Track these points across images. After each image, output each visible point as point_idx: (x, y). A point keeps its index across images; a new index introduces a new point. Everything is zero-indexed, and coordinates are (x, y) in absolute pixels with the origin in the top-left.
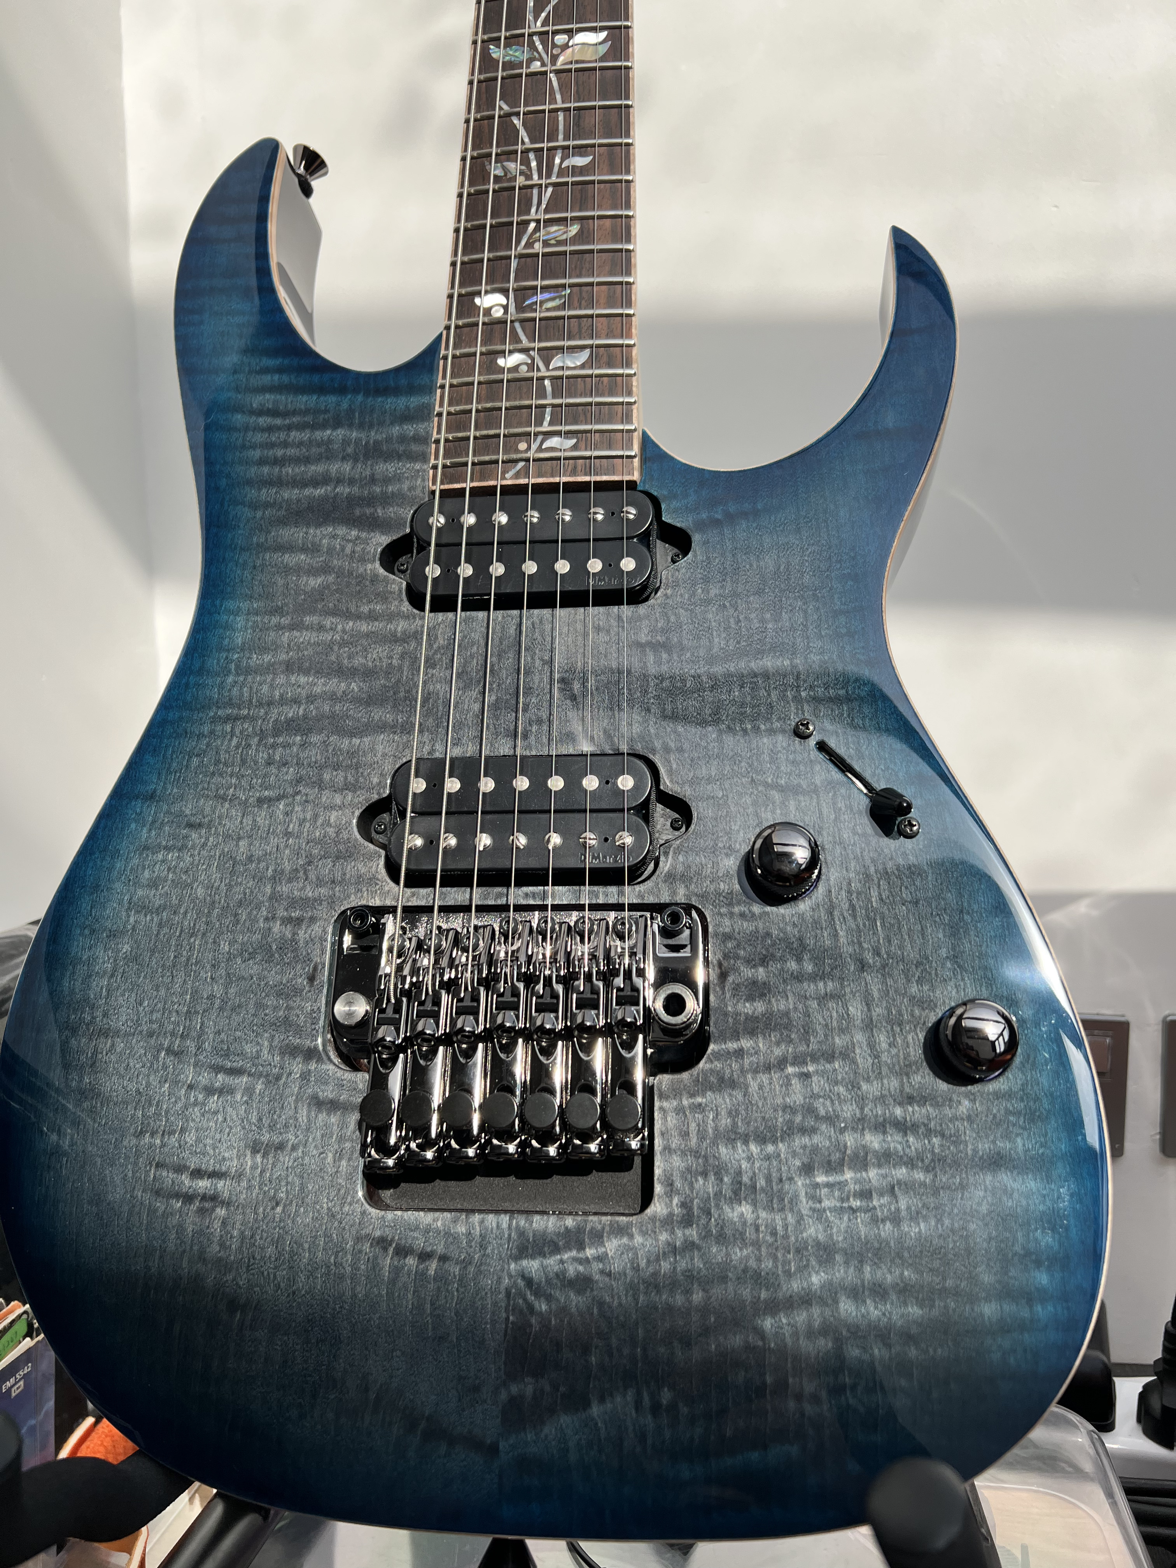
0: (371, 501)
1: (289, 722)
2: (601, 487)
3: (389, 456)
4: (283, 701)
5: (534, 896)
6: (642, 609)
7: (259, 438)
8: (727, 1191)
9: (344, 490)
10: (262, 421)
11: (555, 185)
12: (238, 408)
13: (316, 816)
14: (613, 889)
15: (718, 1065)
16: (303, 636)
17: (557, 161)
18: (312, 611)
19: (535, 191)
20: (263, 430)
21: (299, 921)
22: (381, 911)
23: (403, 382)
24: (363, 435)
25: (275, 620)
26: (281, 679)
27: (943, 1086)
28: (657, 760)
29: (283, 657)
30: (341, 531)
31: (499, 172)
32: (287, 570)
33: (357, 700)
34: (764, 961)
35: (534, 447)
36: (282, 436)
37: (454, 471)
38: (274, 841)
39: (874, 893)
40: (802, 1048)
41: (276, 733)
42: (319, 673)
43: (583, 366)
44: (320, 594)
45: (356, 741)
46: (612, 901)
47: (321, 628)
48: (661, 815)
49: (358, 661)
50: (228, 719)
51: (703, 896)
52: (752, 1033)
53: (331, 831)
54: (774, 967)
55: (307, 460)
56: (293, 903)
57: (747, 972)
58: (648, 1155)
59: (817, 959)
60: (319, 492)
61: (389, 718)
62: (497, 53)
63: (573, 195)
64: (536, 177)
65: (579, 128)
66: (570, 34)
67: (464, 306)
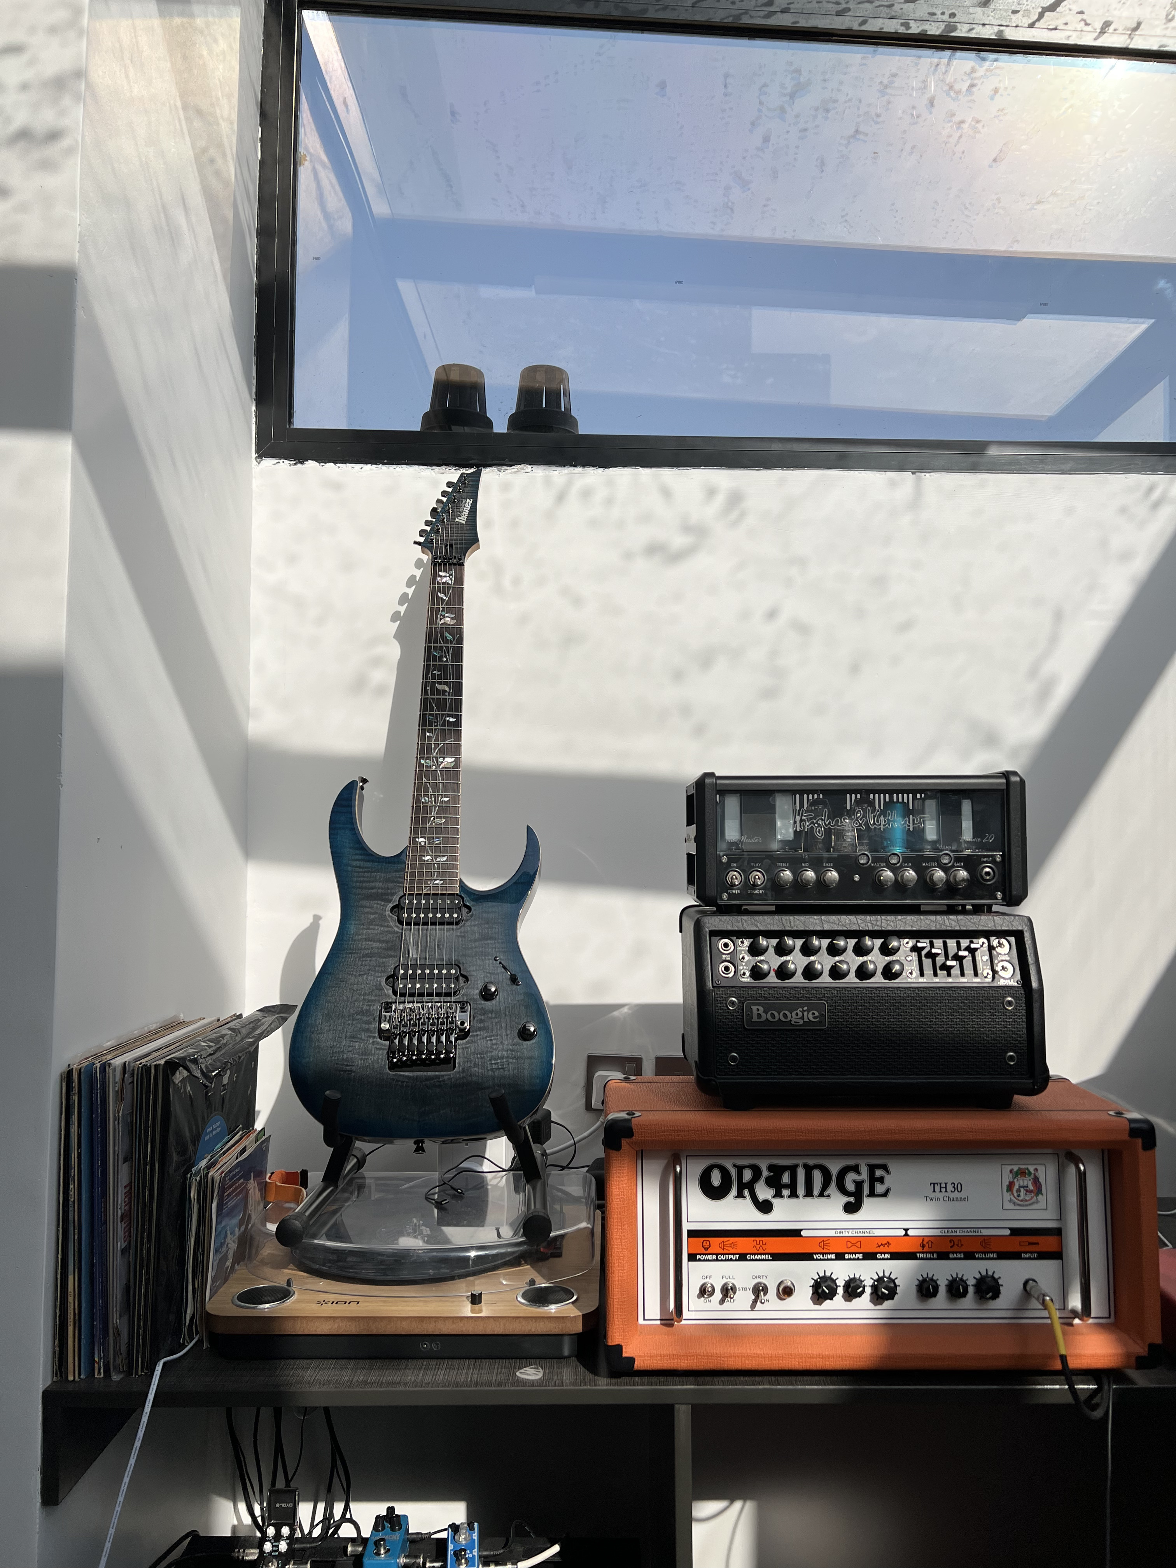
0: (387, 894)
1: (366, 954)
2: (449, 894)
3: (392, 882)
4: (365, 949)
5: (429, 999)
6: (458, 926)
7: (356, 874)
8: (472, 1065)
9: (380, 891)
10: (357, 869)
11: (439, 806)
12: (349, 865)
13: (374, 979)
14: (449, 998)
15: (472, 1038)
16: (370, 931)
17: (440, 798)
18: (372, 925)
19: (433, 807)
20: (357, 872)
21: (371, 1005)
22: (391, 1003)
23: (396, 860)
24: (385, 875)
25: (362, 927)
26: (364, 943)
27: (521, 1042)
28: (461, 966)
29: (364, 937)
30: (379, 902)
31: (423, 800)
32: (365, 913)
33: (384, 949)
34: (484, 1014)
35: (432, 883)
36: (362, 874)
37: (412, 888)
38: (363, 985)
39: (510, 998)
40: (491, 1034)
41: (363, 957)
42: (374, 941)
43: (445, 861)
44: (373, 920)
45: (384, 960)
46: (449, 1000)
47: (374, 929)
48: (461, 979)
49: (385, 938)
50: (350, 953)
51: (471, 999)
52: (480, 1031)
53: (378, 983)
54: (486, 1016)
55: (370, 882)
56: (369, 1001)
57: (480, 1017)
58: (454, 1058)
59: (496, 1014)
60: (373, 891)
61: (393, 954)
62: (422, 762)
63: (443, 810)
64: (434, 803)
65: (446, 788)
66: (444, 758)
67: (413, 840)
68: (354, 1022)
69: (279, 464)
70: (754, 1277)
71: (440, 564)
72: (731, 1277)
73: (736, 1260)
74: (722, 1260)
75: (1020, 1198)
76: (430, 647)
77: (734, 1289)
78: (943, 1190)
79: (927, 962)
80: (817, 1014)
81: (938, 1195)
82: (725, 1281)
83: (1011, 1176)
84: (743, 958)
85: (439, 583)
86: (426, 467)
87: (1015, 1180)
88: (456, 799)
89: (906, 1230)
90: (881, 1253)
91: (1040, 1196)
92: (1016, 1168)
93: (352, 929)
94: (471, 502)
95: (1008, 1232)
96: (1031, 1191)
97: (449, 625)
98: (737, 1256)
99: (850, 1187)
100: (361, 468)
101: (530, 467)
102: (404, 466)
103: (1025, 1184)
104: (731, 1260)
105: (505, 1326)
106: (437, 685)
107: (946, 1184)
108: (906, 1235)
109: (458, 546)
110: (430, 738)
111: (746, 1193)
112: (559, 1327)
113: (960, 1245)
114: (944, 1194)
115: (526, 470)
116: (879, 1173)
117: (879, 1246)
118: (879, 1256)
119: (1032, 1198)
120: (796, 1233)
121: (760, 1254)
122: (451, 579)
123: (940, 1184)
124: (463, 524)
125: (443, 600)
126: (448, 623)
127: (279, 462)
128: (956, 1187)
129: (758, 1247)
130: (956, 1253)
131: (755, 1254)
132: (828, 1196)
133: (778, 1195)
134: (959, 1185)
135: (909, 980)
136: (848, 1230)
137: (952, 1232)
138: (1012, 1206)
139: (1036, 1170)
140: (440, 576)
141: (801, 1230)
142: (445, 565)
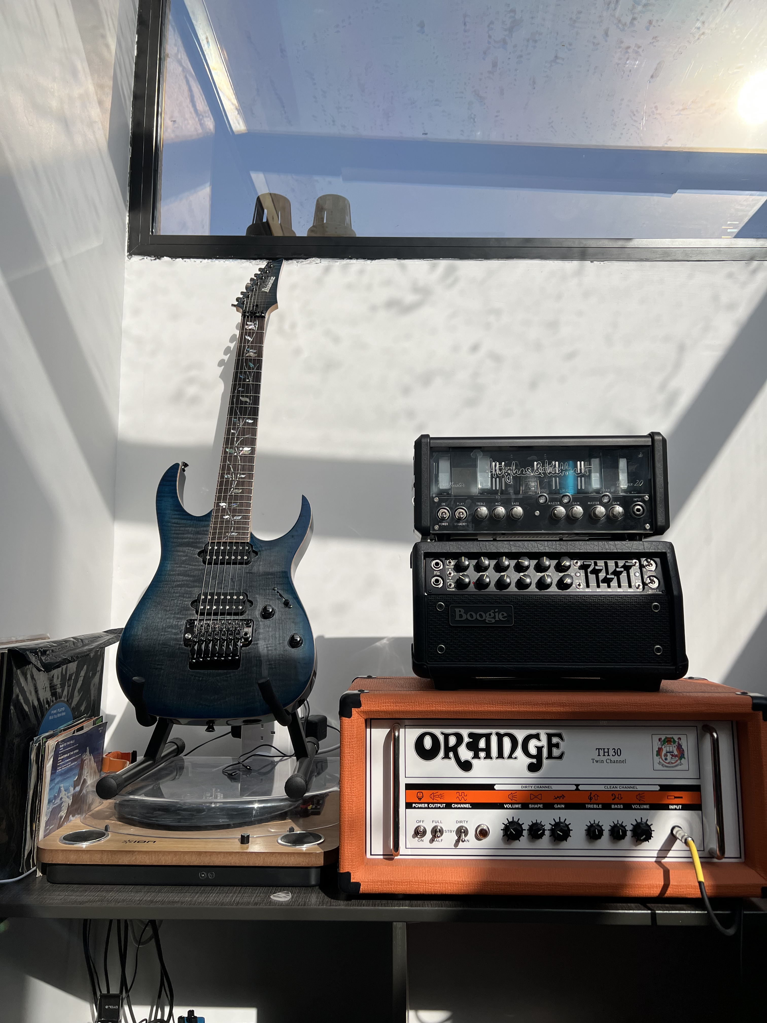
0: (196, 543)
1: (178, 585)
2: (241, 543)
3: (200, 534)
4: (177, 581)
5: (223, 617)
6: (248, 566)
7: (174, 529)
8: (252, 666)
9: (191, 540)
10: (174, 525)
11: (237, 481)
12: (169, 522)
13: (182, 603)
14: (237, 616)
15: (253, 646)
16: (181, 569)
17: (238, 476)
18: (184, 564)
19: (233, 482)
20: (175, 527)
22: (194, 620)
23: (204, 519)
24: (195, 529)
25: (176, 565)
26: (177, 577)
27: (290, 648)
28: (248, 594)
29: (177, 572)
30: (190, 548)
31: (226, 477)
32: (179, 556)
33: (191, 581)
34: (263, 629)
35: (229, 534)
36: (179, 528)
37: (213, 538)
38: (174, 607)
39: (283, 617)
40: (267, 642)
41: (175, 587)
42: (184, 576)
43: (240, 519)
44: (185, 560)
45: (191, 589)
46: (237, 618)
47: (185, 567)
48: (248, 604)
49: (192, 574)
50: (166, 584)
51: (253, 618)
52: (259, 640)
53: (185, 605)
55: (184, 534)
56: (178, 618)
57: (259, 630)
58: (239, 659)
59: (272, 628)
60: (186, 540)
61: (198, 585)
62: (227, 450)
63: (241, 483)
64: (234, 479)
65: (243, 469)
66: (243, 448)
67: (218, 505)
68: (166, 633)
69: (143, 260)
70: (457, 822)
71: (248, 317)
72: (439, 822)
73: (443, 808)
74: (432, 808)
75: (667, 761)
76: (237, 373)
77: (441, 831)
78: (606, 754)
79: (592, 577)
80: (505, 615)
81: (602, 758)
82: (434, 824)
83: (660, 743)
84: (450, 574)
85: (246, 329)
86: (246, 260)
87: (663, 747)
88: (251, 476)
89: (577, 785)
90: (558, 804)
91: (683, 759)
92: (663, 738)
93: (169, 567)
94: (274, 279)
95: (658, 788)
96: (676, 756)
97: (252, 357)
98: (444, 805)
99: (533, 751)
100: (201, 262)
101: (319, 259)
102: (231, 260)
103: (671, 750)
104: (439, 808)
105: (264, 859)
106: (241, 398)
107: (608, 749)
108: (577, 789)
109: (262, 306)
110: (233, 434)
111: (451, 754)
112: (306, 862)
113: (620, 798)
114: (607, 757)
115: (316, 262)
116: (555, 740)
117: (556, 798)
118: (556, 806)
119: (677, 761)
120: (490, 787)
121: (462, 803)
122: (255, 327)
123: (604, 749)
124: (267, 292)
125: (249, 341)
126: (252, 356)
127: (144, 259)
128: (616, 752)
129: (460, 797)
130: (617, 804)
131: (458, 803)
132: (516, 758)
133: (476, 756)
134: (619, 750)
135: (578, 590)
136: (531, 785)
137: (613, 787)
138: (660, 767)
139: (680, 739)
140: (247, 325)
141: (495, 785)
142: (252, 317)
